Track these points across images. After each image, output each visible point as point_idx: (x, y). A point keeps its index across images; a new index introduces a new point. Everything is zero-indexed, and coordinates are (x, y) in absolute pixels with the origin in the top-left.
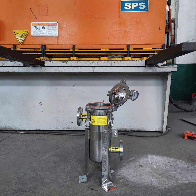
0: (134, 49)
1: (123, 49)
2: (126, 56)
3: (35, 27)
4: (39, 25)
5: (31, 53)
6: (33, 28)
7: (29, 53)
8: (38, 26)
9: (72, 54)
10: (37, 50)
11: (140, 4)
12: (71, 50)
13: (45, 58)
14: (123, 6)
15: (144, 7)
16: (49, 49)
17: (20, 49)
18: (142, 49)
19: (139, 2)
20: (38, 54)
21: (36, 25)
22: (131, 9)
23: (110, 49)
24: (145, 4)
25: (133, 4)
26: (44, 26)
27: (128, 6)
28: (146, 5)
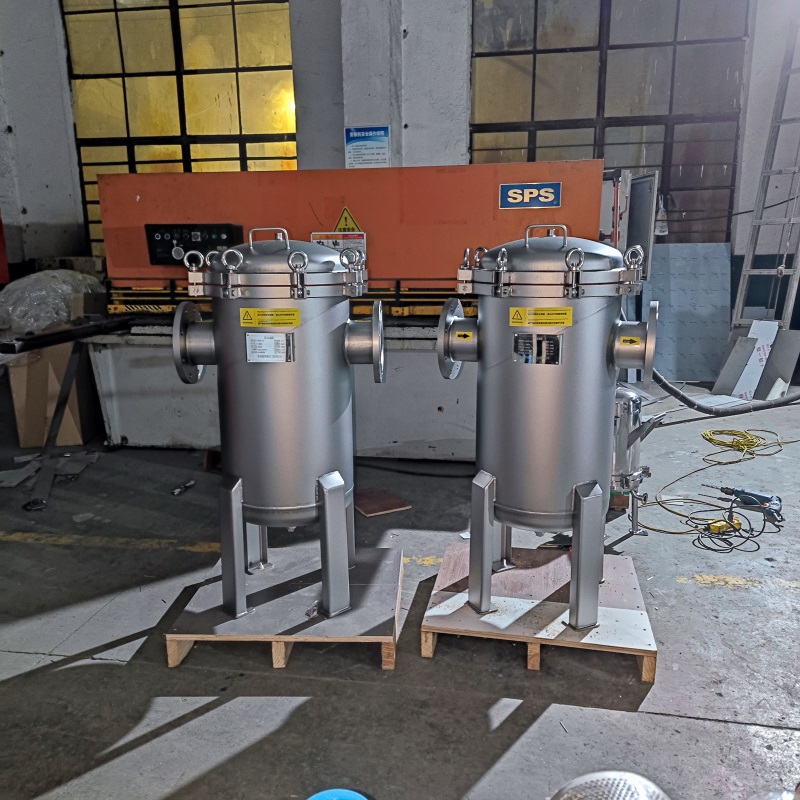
3: (319, 243)
4: (327, 237)
8: (325, 241)
9: (393, 300)
11: (542, 192)
12: (392, 292)
14: (505, 196)
15: (552, 197)
19: (539, 188)
21: (321, 238)
22: (522, 203)
24: (553, 191)
25: (527, 191)
26: (338, 241)
27: (515, 196)
28: (556, 194)
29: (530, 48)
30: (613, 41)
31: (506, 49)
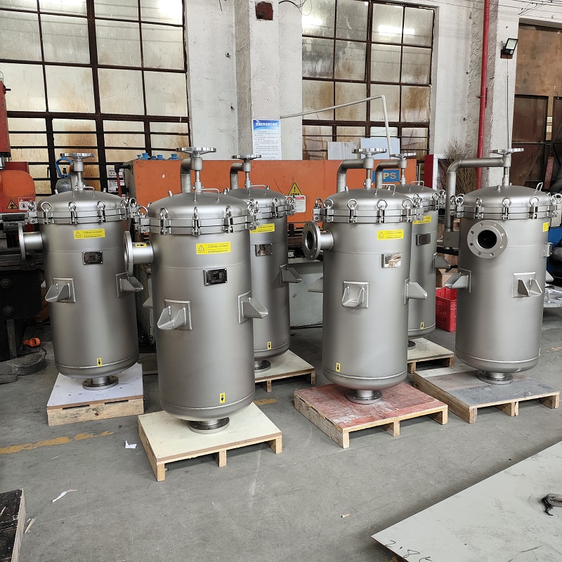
29: (331, 78)
30: (373, 79)
31: (318, 77)
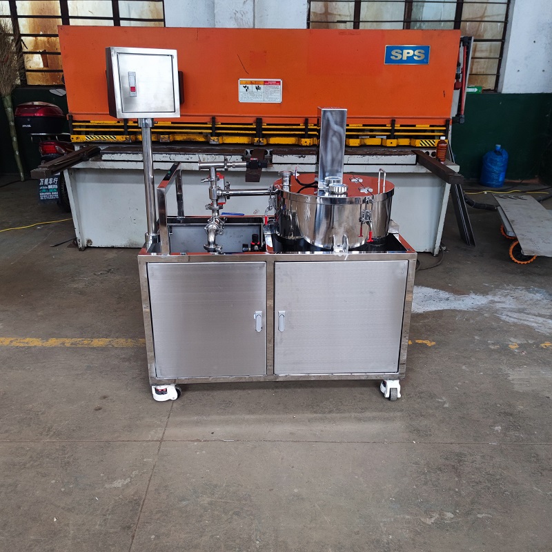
0: (401, 126)
1: (385, 126)
2: (388, 137)
3: (245, 87)
4: (252, 83)
5: (239, 132)
6: (241, 88)
7: (236, 132)
8: (250, 86)
9: (303, 133)
10: (249, 126)
11: (416, 53)
12: (302, 127)
13: (261, 139)
14: (389, 54)
15: (423, 57)
16: (268, 125)
17: (222, 124)
18: (415, 126)
19: (414, 49)
20: (251, 132)
21: (247, 83)
22: (401, 61)
23: (364, 125)
24: (423, 51)
25: (405, 51)
26: (260, 86)
27: (397, 55)
28: (426, 54)
